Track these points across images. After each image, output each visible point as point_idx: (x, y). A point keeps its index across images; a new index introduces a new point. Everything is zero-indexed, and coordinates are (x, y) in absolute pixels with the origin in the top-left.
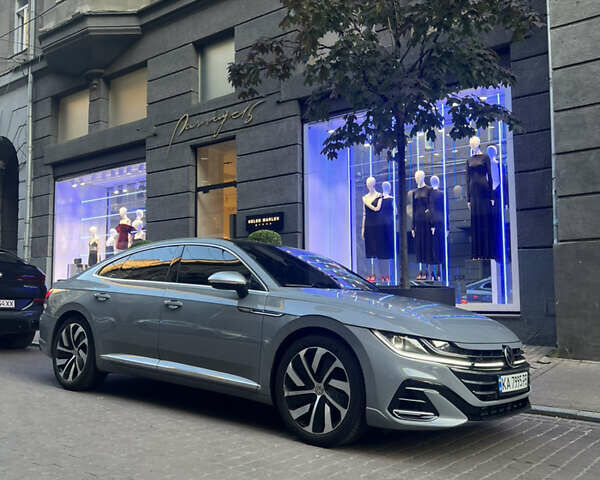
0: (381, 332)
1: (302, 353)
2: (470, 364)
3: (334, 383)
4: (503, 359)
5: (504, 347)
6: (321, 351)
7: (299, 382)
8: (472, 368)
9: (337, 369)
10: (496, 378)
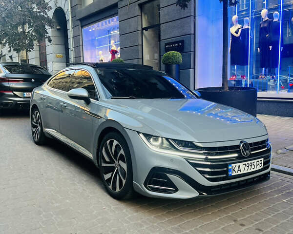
0: (143, 134)
1: (108, 142)
2: (204, 157)
3: (121, 162)
4: (238, 152)
5: (241, 142)
6: (115, 143)
7: (107, 160)
8: (206, 160)
9: (121, 154)
10: (226, 166)
